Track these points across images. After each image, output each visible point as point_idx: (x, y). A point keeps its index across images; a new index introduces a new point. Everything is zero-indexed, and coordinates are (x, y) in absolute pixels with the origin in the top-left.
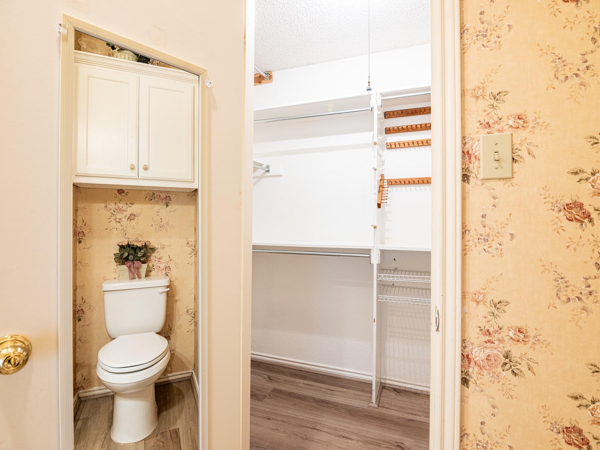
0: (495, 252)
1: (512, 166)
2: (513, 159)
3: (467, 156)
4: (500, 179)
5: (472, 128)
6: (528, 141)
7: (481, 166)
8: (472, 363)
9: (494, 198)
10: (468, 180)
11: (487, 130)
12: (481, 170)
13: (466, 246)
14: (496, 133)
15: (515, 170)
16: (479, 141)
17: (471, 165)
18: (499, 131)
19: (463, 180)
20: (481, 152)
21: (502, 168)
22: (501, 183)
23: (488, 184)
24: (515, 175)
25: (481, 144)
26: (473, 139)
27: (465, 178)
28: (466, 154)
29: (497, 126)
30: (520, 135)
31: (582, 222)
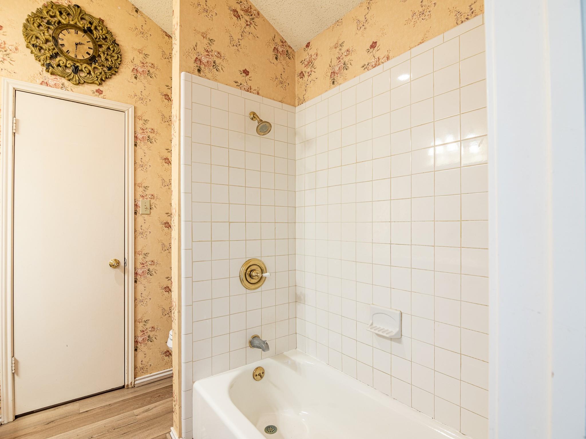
0: (145, 238)
1: (150, 211)
2: (150, 208)
3: (136, 206)
4: (146, 214)
5: (138, 197)
6: (155, 203)
7: (141, 209)
8: (138, 275)
9: (145, 220)
10: (136, 214)
11: (143, 198)
12: (141, 211)
13: (136, 236)
14: (145, 199)
15: (151, 212)
16: (140, 201)
17: (137, 209)
18: (146, 199)
19: (135, 214)
20: (141, 204)
21: (147, 211)
22: (147, 215)
23: (143, 215)
24: (151, 213)
25: (141, 203)
26: (138, 200)
27: (135, 213)
28: (136, 205)
29: (145, 197)
30: (152, 201)
31: (168, 228)
